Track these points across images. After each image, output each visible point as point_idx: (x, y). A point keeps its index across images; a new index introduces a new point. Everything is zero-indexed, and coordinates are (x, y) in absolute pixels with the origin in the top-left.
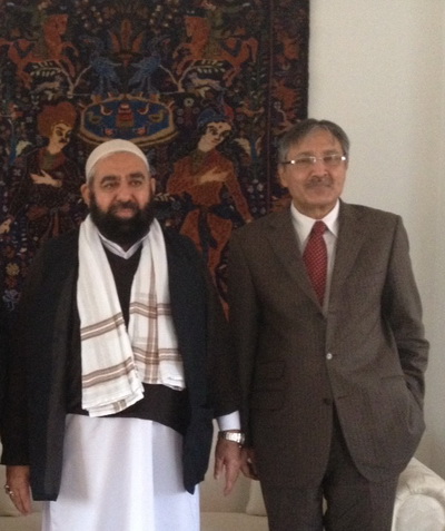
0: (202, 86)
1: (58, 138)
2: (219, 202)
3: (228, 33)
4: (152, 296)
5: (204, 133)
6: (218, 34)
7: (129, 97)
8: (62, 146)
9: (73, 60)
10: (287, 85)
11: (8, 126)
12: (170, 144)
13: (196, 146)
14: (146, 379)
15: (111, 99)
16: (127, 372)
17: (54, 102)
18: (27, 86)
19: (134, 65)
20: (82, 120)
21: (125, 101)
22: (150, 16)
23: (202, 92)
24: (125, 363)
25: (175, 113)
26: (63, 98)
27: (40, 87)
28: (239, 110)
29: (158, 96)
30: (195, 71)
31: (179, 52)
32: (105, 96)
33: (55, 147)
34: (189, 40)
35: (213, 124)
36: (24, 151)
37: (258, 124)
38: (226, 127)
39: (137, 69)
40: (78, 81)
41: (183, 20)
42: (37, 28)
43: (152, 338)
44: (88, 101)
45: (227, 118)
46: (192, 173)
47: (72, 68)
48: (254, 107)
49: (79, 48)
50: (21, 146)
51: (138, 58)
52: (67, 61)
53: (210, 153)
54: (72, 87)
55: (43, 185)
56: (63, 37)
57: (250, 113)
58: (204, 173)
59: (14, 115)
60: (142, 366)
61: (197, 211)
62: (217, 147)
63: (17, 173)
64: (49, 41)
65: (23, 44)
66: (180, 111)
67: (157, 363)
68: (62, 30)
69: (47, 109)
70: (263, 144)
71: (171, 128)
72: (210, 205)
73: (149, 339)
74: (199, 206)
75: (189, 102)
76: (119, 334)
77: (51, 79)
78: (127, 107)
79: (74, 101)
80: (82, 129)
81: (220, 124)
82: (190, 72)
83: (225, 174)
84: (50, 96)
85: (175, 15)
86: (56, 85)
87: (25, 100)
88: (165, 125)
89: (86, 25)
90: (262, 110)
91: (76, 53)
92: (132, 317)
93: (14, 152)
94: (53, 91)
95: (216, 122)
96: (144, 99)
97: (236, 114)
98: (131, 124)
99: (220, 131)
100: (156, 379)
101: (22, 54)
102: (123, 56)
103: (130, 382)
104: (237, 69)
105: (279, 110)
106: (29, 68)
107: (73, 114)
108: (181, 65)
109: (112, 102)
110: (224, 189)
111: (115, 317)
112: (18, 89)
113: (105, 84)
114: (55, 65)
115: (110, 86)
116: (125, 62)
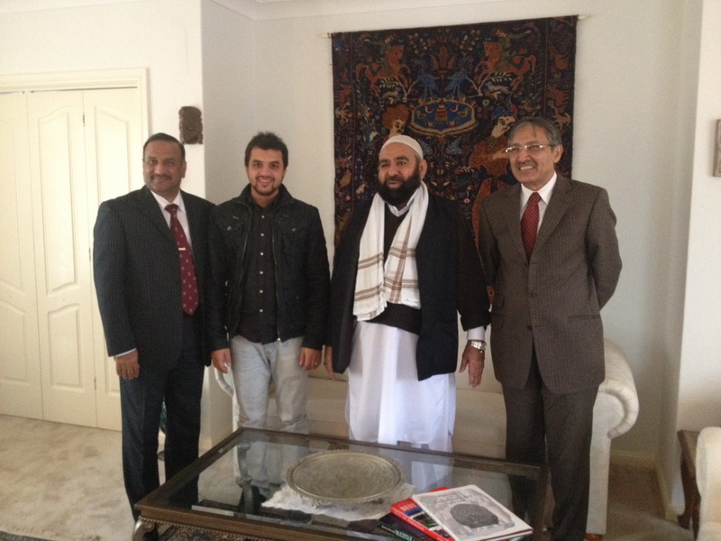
0: (496, 91)
1: (396, 129)
2: (506, 173)
3: (514, 53)
4: (406, 243)
6: (507, 54)
7: (445, 100)
9: (407, 75)
10: (559, 88)
11: (365, 122)
12: (471, 132)
13: (490, 134)
14: (391, 299)
15: (432, 102)
16: (378, 293)
17: (394, 106)
18: (377, 95)
19: (449, 78)
20: (413, 117)
21: (441, 103)
22: (460, 44)
23: (495, 95)
24: (378, 287)
25: (476, 110)
26: (400, 102)
27: (385, 95)
28: (521, 107)
29: (464, 99)
30: (490, 80)
31: (480, 67)
32: (428, 100)
34: (487, 59)
35: (502, 118)
36: (375, 138)
38: (512, 119)
39: (451, 81)
40: (409, 91)
41: (483, 46)
42: (383, 56)
43: (400, 272)
44: (416, 103)
45: (513, 113)
46: (487, 152)
47: (406, 81)
48: (532, 105)
49: (411, 68)
50: (373, 135)
51: (452, 72)
52: (402, 76)
53: (500, 138)
54: (406, 95)
56: (400, 62)
57: (529, 109)
58: (495, 152)
59: (367, 115)
60: (389, 290)
61: (490, 179)
62: (505, 134)
63: (370, 153)
64: (391, 64)
65: (375, 67)
66: (480, 109)
67: (400, 289)
68: (400, 56)
69: (389, 109)
71: (473, 121)
72: (499, 175)
73: (397, 273)
74: (491, 176)
75: (486, 103)
76: (378, 267)
77: (392, 90)
78: (442, 107)
79: (407, 104)
80: (413, 123)
81: (508, 117)
82: (487, 82)
84: (392, 101)
85: (476, 42)
86: (396, 93)
87: (375, 104)
88: (469, 118)
89: (416, 52)
91: (409, 72)
92: (389, 256)
93: (368, 139)
94: (394, 97)
95: (505, 116)
96: (455, 101)
97: (519, 110)
98: (445, 118)
99: (507, 122)
100: (397, 300)
101: (374, 73)
102: (440, 72)
103: (379, 299)
104: (520, 78)
105: (552, 107)
106: (378, 82)
107: (407, 113)
108: (481, 76)
109: (433, 104)
111: (378, 256)
112: (371, 97)
113: (428, 92)
114: (395, 80)
115: (431, 93)
116: (443, 76)
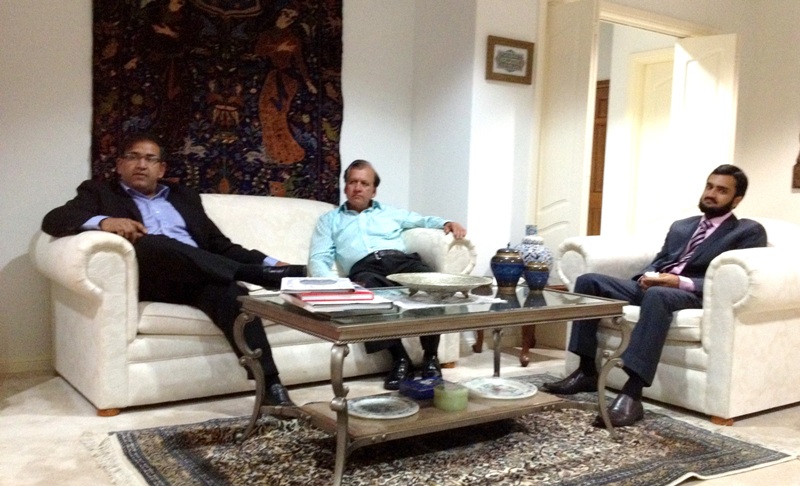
2: (289, 66)
5: (280, 15)
8: (179, 6)
12: (257, 18)
13: (275, 24)
33: (174, 7)
35: (286, 10)
37: (314, 15)
38: (294, 13)
45: (295, 7)
46: (275, 43)
53: (284, 30)
55: (163, 35)
58: (280, 44)
61: (275, 71)
62: (289, 27)
70: (316, 29)
71: (258, 7)
72: (283, 67)
74: (277, 67)
81: (291, 10)
83: (293, 47)
88: (253, 4)
90: (316, 6)
95: (288, 9)
97: (302, 5)
99: (291, 16)
105: (326, 9)
110: (293, 58)
